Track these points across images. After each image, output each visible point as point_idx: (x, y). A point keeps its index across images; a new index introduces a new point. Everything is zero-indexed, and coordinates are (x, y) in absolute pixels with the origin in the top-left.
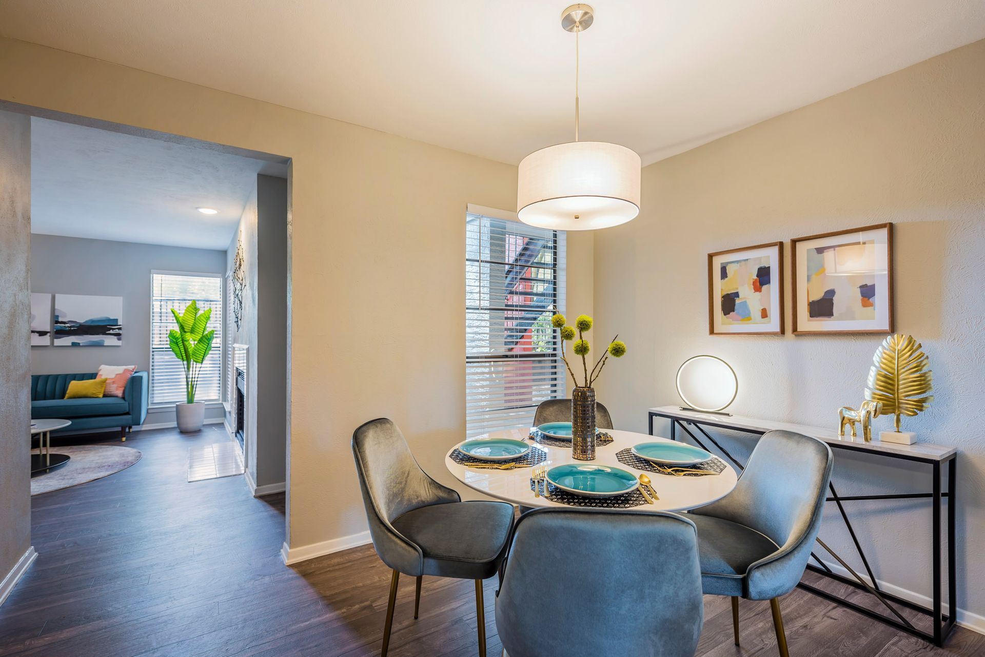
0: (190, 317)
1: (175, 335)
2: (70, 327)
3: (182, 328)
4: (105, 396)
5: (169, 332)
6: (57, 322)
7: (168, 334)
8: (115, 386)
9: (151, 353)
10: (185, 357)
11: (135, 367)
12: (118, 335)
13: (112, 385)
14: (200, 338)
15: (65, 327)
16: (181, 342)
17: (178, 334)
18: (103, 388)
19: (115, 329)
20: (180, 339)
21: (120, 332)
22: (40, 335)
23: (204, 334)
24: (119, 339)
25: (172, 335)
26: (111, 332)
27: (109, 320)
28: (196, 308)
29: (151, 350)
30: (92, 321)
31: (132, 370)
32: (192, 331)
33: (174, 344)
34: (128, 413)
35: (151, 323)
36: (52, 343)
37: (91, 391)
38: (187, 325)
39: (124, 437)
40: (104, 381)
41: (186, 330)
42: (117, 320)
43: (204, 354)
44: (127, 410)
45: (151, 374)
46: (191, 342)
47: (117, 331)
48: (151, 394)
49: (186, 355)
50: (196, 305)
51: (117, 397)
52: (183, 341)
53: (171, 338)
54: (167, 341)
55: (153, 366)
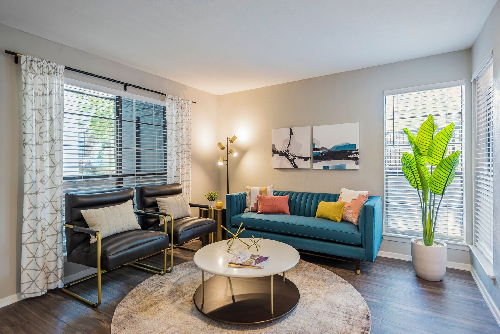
0: (425, 136)
1: (408, 158)
2: (322, 153)
3: (417, 150)
4: (343, 220)
5: (401, 155)
6: (314, 149)
7: (401, 158)
8: (351, 211)
9: (385, 178)
10: (420, 184)
11: (369, 193)
12: (356, 159)
13: (348, 211)
14: (439, 162)
15: (319, 153)
16: (416, 166)
17: (412, 157)
18: (342, 212)
19: (353, 154)
20: (415, 163)
21: (358, 156)
22: (305, 160)
23: (445, 157)
24: (357, 163)
25: (405, 158)
26: (351, 156)
27: (349, 145)
28: (432, 125)
29: (385, 174)
30: (337, 147)
31: (366, 196)
32: (429, 153)
33: (407, 169)
34: (361, 246)
35: (385, 147)
36: (312, 166)
37: (331, 215)
38: (423, 147)
39: (359, 270)
40: (342, 206)
41: (421, 152)
42: (355, 145)
43: (446, 183)
44: (361, 243)
45: (385, 200)
46: (427, 167)
47: (355, 156)
48: (385, 224)
49: (422, 183)
50: (433, 121)
51: (352, 223)
52: (418, 166)
53: (404, 162)
54: (400, 165)
55: (386, 191)
